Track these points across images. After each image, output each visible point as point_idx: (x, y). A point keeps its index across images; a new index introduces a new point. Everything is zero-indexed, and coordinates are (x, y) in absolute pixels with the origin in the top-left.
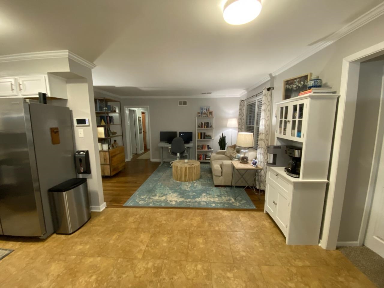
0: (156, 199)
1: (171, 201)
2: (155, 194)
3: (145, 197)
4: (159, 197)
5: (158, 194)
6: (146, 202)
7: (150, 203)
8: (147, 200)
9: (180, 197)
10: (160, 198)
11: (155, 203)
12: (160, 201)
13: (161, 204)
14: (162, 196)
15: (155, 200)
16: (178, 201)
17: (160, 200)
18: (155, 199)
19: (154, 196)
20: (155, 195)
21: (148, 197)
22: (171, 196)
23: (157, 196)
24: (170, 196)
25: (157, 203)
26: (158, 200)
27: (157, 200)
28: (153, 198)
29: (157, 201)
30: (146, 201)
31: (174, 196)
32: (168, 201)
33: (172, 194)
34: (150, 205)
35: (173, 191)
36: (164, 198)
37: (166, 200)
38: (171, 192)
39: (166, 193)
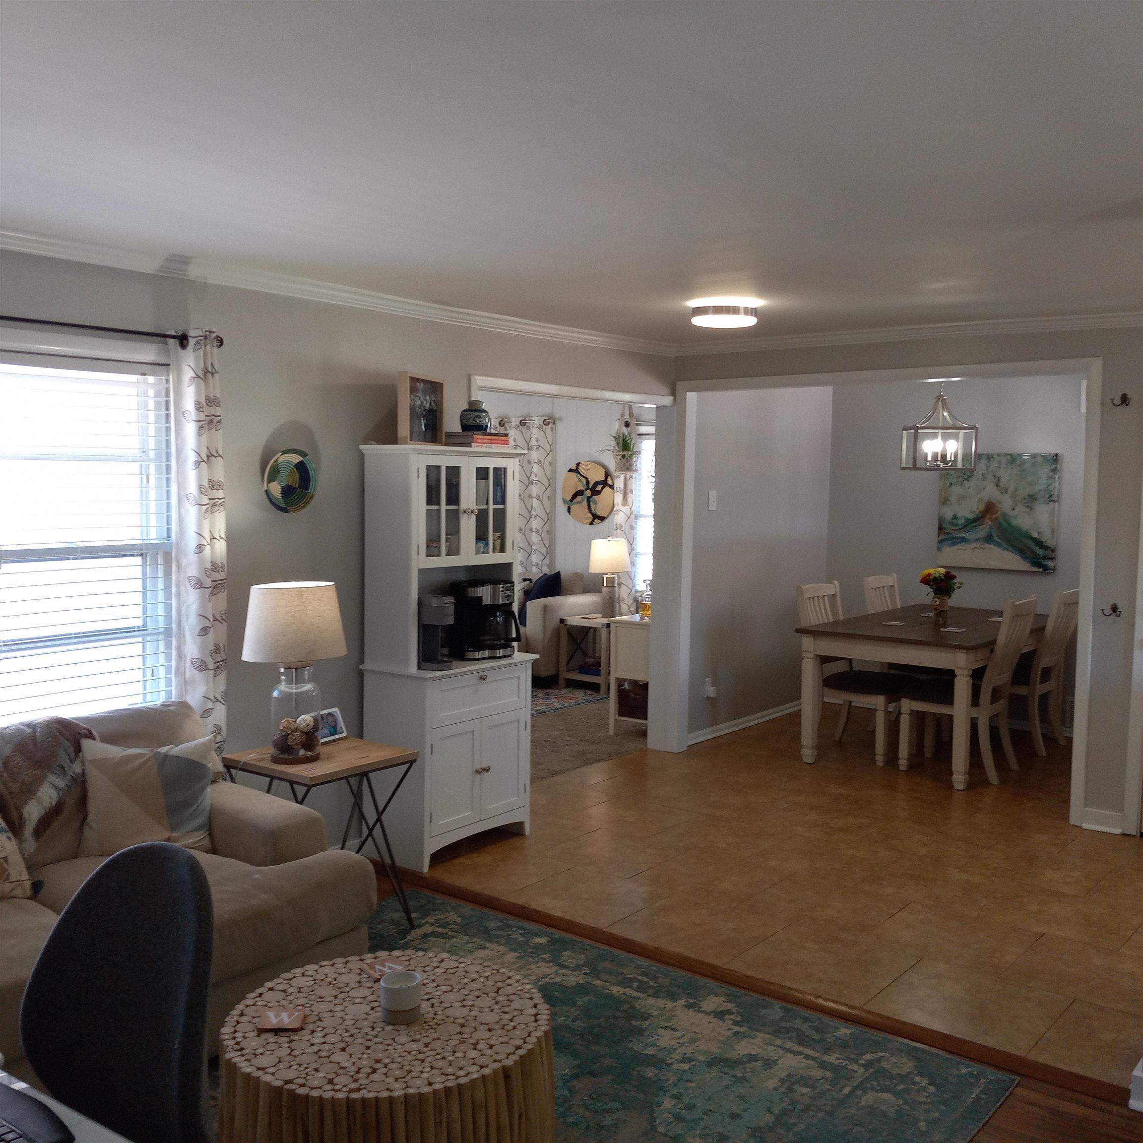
0: (800, 1058)
1: (720, 1015)
2: (790, 1089)
3: (868, 1099)
4: (769, 1064)
5: (771, 1084)
6: (868, 1057)
7: (844, 1045)
8: (862, 1070)
9: (645, 1017)
10: (771, 1052)
11: (817, 1037)
12: (778, 1032)
13: (782, 1019)
14: (753, 1058)
15: (808, 1051)
16: (682, 1002)
17: (778, 1042)
18: (807, 1057)
19: (806, 1081)
20: (791, 1082)
21: (846, 1091)
22: (693, 1041)
23: (783, 1075)
24: (702, 1045)
25: (805, 1027)
26: (789, 1044)
27: (798, 1048)
28: (817, 1073)
29: (802, 1040)
30: (868, 1065)
31: (678, 1034)
32: (736, 1023)
33: (677, 1056)
34: (848, 1031)
35: (650, 1073)
36: (744, 1048)
37: (742, 1030)
38: (676, 1066)
39: (715, 1072)
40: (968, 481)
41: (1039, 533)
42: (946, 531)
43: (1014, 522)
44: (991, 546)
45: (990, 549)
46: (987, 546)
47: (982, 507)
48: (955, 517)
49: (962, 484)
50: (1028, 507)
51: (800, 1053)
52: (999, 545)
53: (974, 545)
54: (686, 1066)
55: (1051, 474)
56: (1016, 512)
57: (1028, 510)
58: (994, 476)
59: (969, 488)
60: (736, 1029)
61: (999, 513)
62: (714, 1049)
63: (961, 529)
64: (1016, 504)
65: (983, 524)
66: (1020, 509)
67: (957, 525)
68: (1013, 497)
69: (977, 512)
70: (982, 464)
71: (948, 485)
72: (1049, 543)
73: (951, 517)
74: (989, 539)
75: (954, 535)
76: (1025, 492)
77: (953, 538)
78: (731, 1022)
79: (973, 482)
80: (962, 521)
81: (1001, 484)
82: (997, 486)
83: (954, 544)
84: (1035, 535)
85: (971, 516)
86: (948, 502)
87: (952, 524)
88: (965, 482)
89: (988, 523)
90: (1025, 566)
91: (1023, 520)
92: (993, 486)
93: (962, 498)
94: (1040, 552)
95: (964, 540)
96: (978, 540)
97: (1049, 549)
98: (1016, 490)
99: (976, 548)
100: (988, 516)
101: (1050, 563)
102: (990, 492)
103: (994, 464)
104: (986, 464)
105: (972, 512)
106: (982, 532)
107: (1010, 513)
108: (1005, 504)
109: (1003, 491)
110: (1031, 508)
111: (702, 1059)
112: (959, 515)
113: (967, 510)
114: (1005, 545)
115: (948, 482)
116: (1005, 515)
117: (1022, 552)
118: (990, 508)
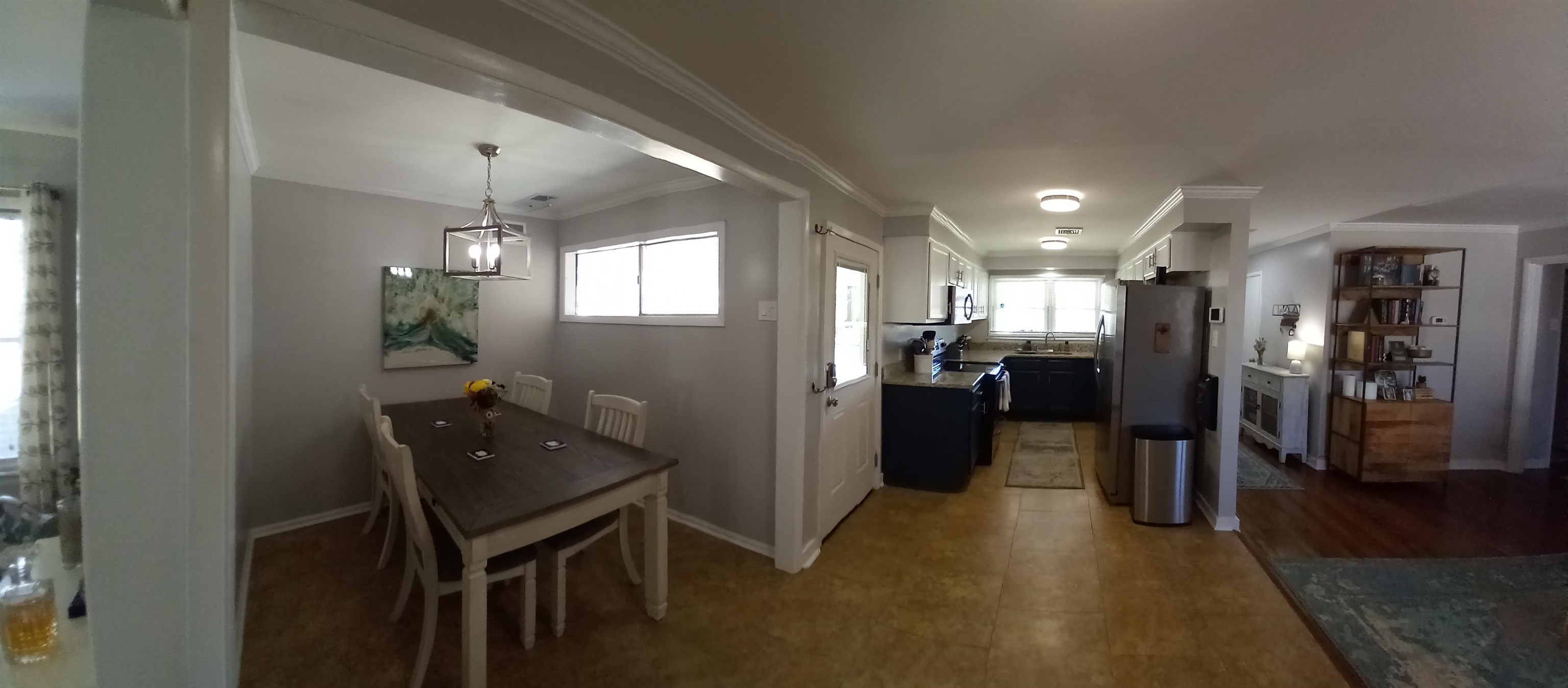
1: (1405, 678)
2: (1395, 613)
3: (1354, 588)
4: (1395, 630)
5: (1406, 621)
6: (1327, 601)
7: (1334, 613)
8: (1339, 598)
10: (1387, 635)
11: (1346, 626)
12: (1370, 643)
13: (1359, 648)
14: (1404, 638)
15: (1362, 622)
17: (1376, 637)
18: (1366, 620)
19: (1381, 611)
20: (1392, 615)
21: (1361, 596)
22: (1442, 671)
23: (1392, 621)
24: (1438, 664)
25: (1349, 634)
27: (1367, 627)
28: (1370, 611)
29: (1358, 630)
30: (1333, 598)
32: (1398, 666)
33: (1463, 668)
34: (1321, 616)
35: (1487, 665)
36: (1405, 647)
37: (1396, 659)
38: (1466, 661)
39: (1439, 645)
40: (412, 292)
41: (468, 334)
42: (393, 337)
43: (449, 326)
44: (432, 347)
45: (431, 349)
46: (428, 347)
47: (424, 314)
48: (401, 324)
49: (406, 295)
50: (459, 313)
51: (1368, 625)
52: (437, 346)
53: (419, 347)
54: (1460, 658)
55: (475, 287)
56: (450, 318)
57: (460, 315)
58: (433, 288)
59: (413, 297)
60: (1400, 662)
61: (438, 319)
62: (1429, 658)
63: (406, 334)
64: (451, 312)
65: (425, 329)
66: (454, 314)
67: (402, 331)
68: (449, 305)
69: (420, 318)
70: (423, 278)
71: (394, 295)
72: (474, 342)
73: (398, 324)
74: (430, 341)
75: (399, 340)
76: (457, 301)
77: (398, 343)
78: (1401, 669)
79: (415, 293)
80: (407, 327)
81: (439, 294)
82: (436, 296)
83: (400, 348)
84: (465, 335)
85: (415, 323)
86: (394, 311)
87: (397, 330)
88: (409, 293)
89: (429, 327)
90: (458, 361)
91: (457, 324)
92: (433, 296)
93: (406, 307)
94: (468, 348)
95: (409, 344)
96: (420, 343)
97: (475, 346)
98: (450, 300)
99: (419, 350)
100: (429, 323)
101: (474, 356)
102: (429, 301)
103: (432, 279)
104: (426, 278)
105: (416, 319)
106: (424, 335)
107: (446, 318)
108: (443, 311)
109: (441, 301)
110: (462, 314)
111: (1444, 657)
112: (404, 322)
113: (409, 318)
114: (442, 345)
115: (393, 292)
116: (442, 320)
117: (455, 350)
118: (430, 315)
